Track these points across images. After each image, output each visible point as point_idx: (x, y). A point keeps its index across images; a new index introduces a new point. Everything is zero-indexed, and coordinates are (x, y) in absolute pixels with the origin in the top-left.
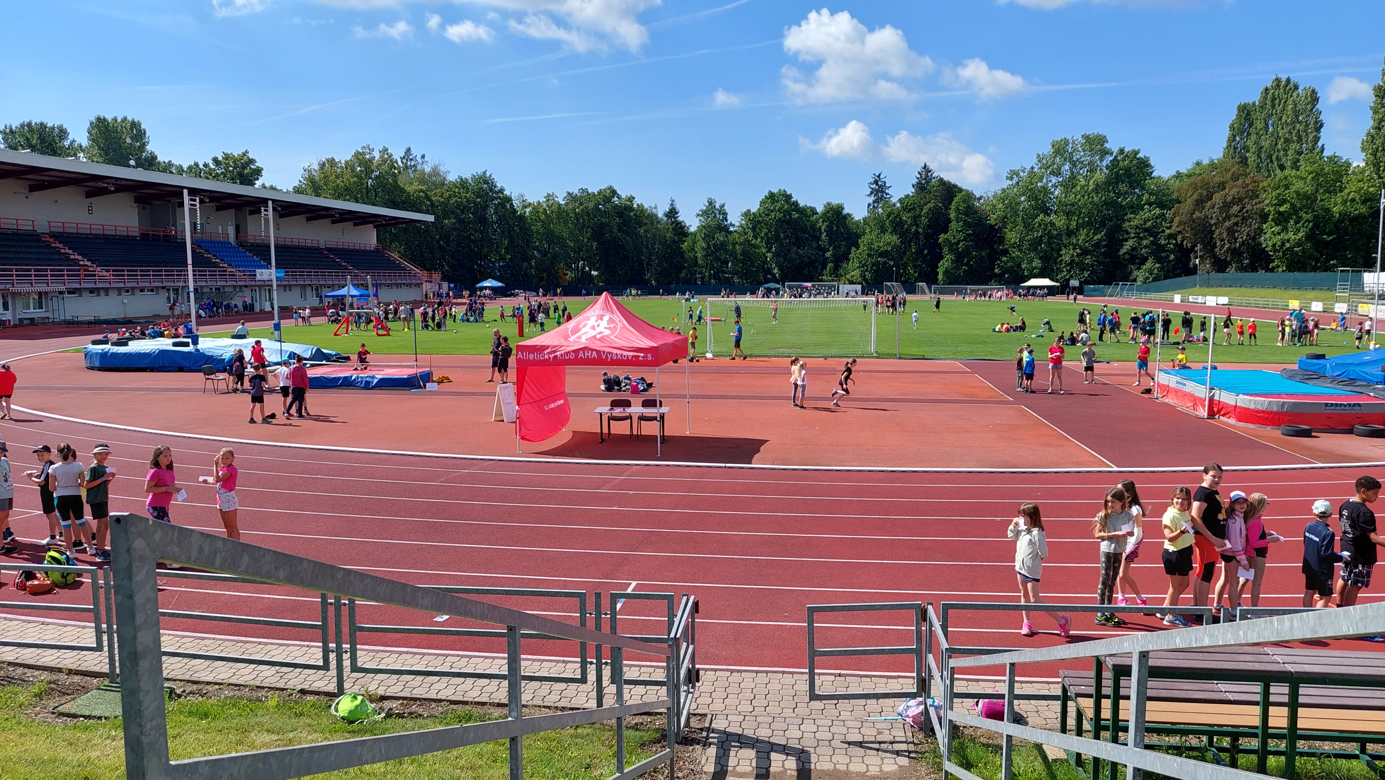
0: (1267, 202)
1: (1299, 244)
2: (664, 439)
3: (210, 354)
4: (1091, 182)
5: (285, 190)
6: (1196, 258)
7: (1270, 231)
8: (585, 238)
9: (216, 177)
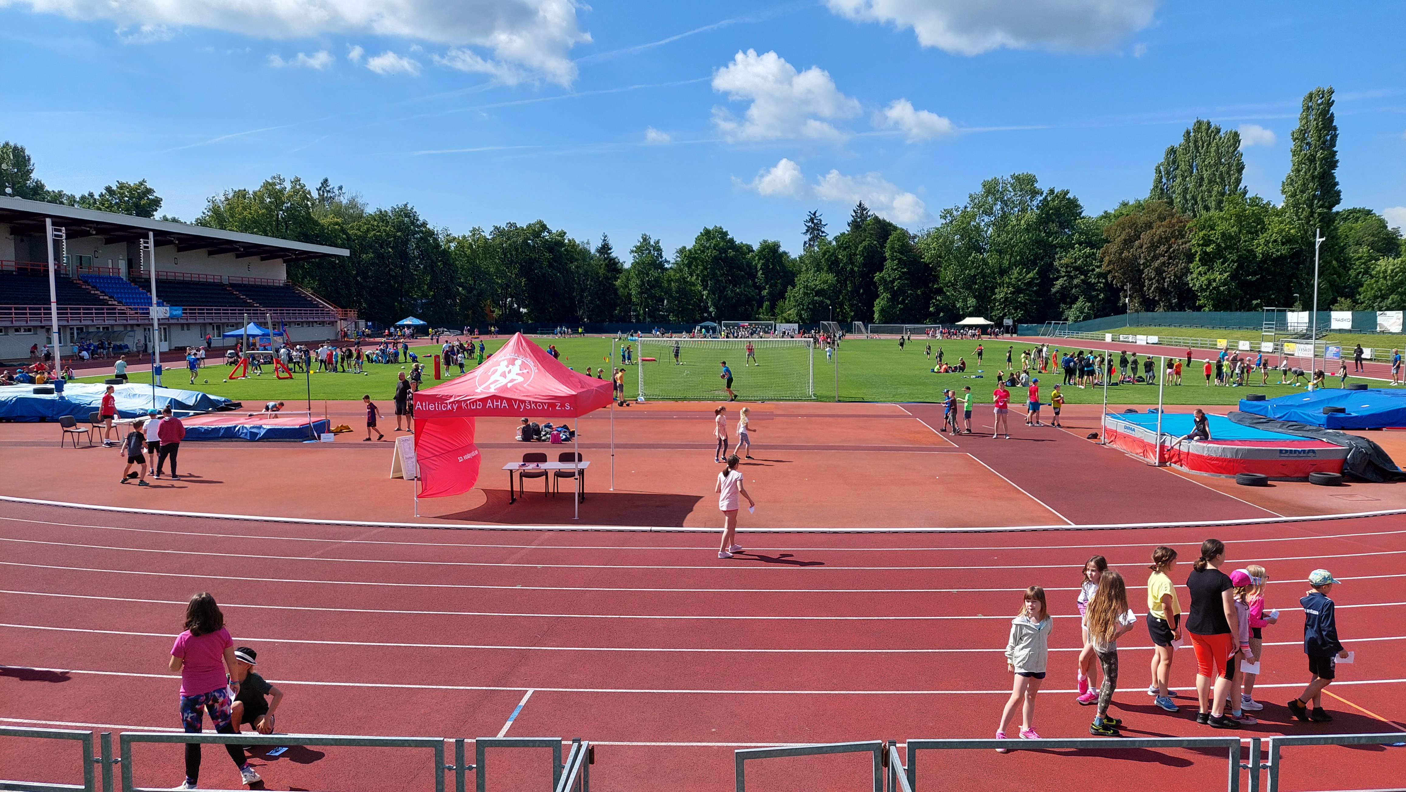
0: (1194, 242)
1: (1224, 284)
2: (583, 498)
3: (77, 402)
4: (1023, 222)
5: (188, 223)
6: (1126, 297)
7: (1197, 271)
8: (512, 273)
9: (110, 208)
